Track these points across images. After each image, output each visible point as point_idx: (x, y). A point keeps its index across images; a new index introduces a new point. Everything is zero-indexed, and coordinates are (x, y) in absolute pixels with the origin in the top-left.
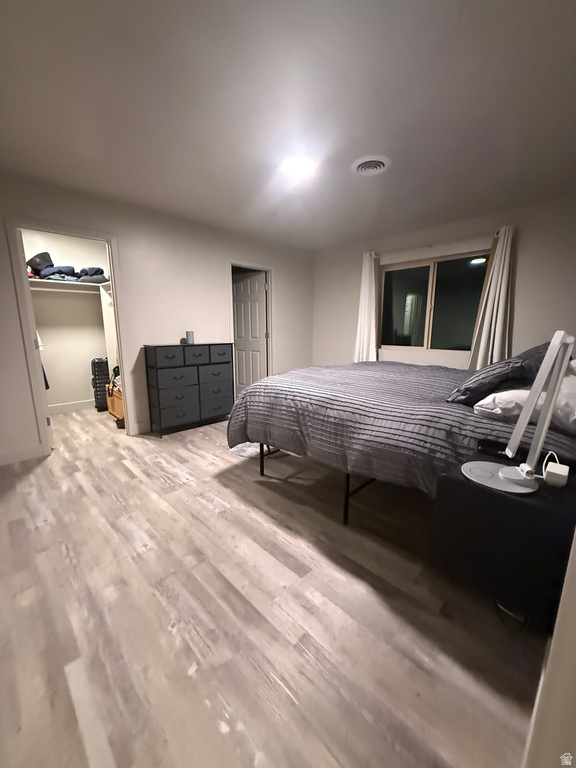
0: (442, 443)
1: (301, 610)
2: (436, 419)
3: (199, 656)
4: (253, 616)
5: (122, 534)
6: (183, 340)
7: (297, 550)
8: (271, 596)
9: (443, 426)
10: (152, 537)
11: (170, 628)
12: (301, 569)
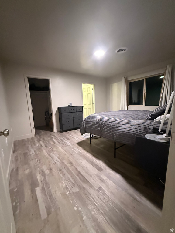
0: (142, 131)
1: (99, 181)
2: (141, 124)
3: (70, 190)
4: (85, 181)
5: (51, 157)
6: (69, 105)
7: (99, 164)
8: (91, 176)
9: (143, 126)
10: (59, 158)
11: (62, 182)
12: (100, 169)
